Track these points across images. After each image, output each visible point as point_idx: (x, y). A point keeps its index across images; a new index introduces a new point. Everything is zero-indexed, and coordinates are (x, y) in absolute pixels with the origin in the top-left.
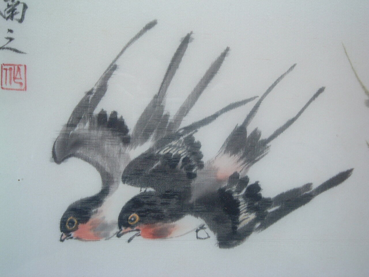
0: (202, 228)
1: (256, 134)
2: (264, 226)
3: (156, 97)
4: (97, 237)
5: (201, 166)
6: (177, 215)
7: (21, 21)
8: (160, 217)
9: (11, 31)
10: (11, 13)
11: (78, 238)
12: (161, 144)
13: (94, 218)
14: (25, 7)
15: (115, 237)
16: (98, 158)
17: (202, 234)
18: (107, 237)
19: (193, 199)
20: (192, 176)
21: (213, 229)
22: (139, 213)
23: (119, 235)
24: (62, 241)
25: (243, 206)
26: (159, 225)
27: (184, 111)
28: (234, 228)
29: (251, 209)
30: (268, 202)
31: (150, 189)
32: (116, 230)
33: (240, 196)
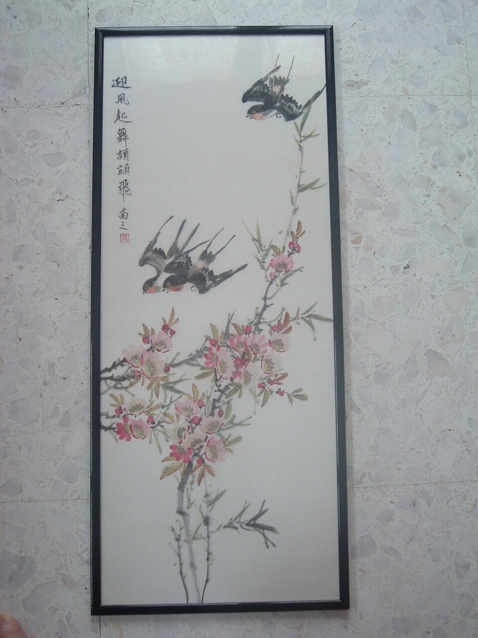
0: (193, 287)
1: (211, 253)
2: (215, 286)
3: (174, 242)
4: (156, 292)
5: (191, 265)
6: (184, 283)
7: (126, 219)
8: (178, 284)
9: (123, 222)
10: (123, 216)
11: (149, 292)
12: (176, 258)
13: (154, 285)
14: (127, 214)
15: (162, 292)
16: (155, 264)
17: (193, 289)
18: (159, 291)
19: (189, 276)
20: (188, 269)
21: (196, 287)
22: (170, 283)
23: (163, 291)
24: (143, 293)
25: (207, 278)
26: (178, 287)
27: (184, 247)
28: (205, 287)
29: (210, 279)
30: (217, 277)
31: (174, 274)
32: (163, 289)
33: (206, 275)
